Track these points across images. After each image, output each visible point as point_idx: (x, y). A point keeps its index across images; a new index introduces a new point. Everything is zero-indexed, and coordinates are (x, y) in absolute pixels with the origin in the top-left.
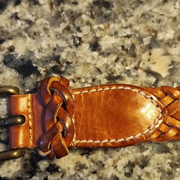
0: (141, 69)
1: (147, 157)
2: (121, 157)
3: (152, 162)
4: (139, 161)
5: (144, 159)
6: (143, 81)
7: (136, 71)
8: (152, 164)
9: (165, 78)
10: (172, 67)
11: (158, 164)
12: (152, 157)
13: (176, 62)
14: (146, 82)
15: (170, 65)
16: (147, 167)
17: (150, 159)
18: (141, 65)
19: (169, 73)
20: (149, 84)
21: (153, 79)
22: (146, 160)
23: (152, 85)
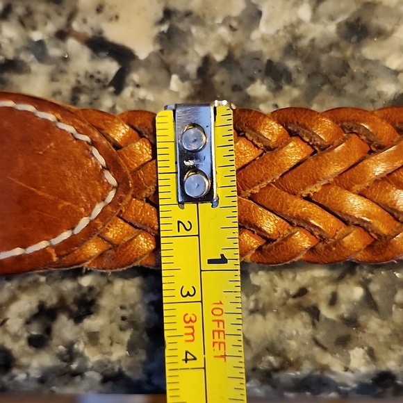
0: (78, 36)
1: (91, 289)
2: (17, 292)
3: (105, 302)
4: (70, 301)
5: (84, 295)
6: (82, 73)
7: (61, 43)
8: (104, 308)
9: (147, 60)
10: (165, 28)
11: (122, 308)
12: (106, 288)
13: (179, 12)
14: (92, 77)
15: (161, 22)
16: (92, 317)
17: (100, 294)
18: (76, 26)
19: (158, 47)
20: (98, 81)
21: (110, 67)
22: (89, 298)
23: (107, 84)
